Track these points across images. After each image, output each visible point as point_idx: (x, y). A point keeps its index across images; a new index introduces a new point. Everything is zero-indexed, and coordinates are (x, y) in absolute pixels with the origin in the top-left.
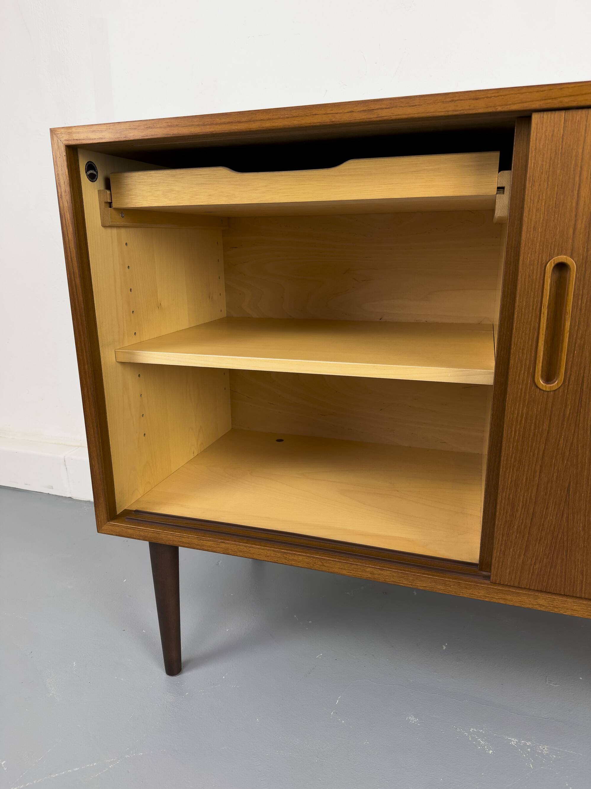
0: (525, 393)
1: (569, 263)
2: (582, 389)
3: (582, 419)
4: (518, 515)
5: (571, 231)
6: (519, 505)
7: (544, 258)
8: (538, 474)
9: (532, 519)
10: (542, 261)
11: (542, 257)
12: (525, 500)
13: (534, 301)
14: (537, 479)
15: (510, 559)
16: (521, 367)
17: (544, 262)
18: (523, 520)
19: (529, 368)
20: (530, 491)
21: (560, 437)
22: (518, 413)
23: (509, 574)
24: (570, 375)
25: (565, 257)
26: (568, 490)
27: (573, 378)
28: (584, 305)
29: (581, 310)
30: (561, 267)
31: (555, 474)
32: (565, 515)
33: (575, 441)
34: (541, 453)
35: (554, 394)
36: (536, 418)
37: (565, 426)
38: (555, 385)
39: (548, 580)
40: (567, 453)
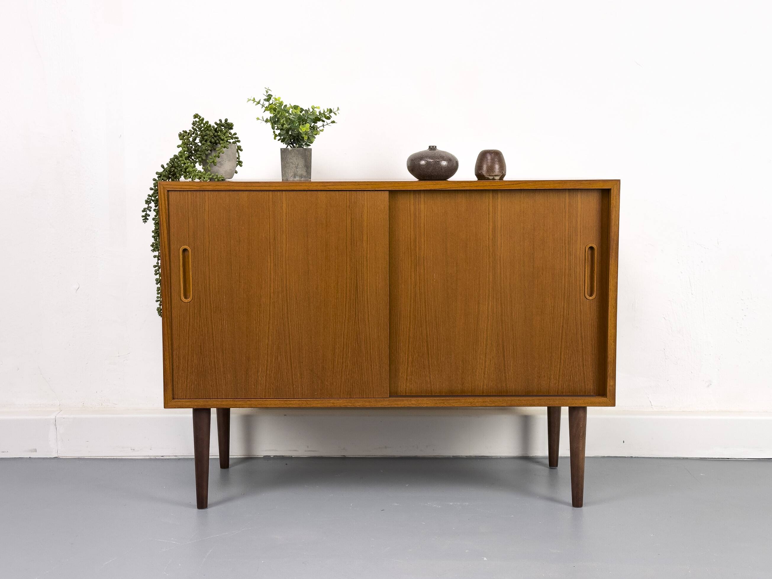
0: (178, 304)
1: (188, 249)
2: (200, 301)
3: (202, 314)
4: (181, 362)
5: (187, 236)
6: (181, 357)
7: (179, 247)
8: (187, 341)
9: (187, 364)
10: (178, 248)
11: (178, 247)
12: (183, 354)
13: (177, 264)
14: (187, 343)
15: (180, 385)
16: (175, 293)
17: (179, 248)
18: (184, 364)
19: (178, 293)
20: (185, 349)
21: (194, 323)
22: (176, 313)
23: (181, 393)
24: (195, 295)
25: (186, 246)
26: (201, 347)
27: (196, 297)
28: (196, 266)
29: (195, 267)
30: (185, 250)
31: (195, 340)
32: (201, 359)
33: (200, 324)
34: (188, 331)
35: (190, 303)
36: (184, 315)
37: (196, 318)
38: (189, 300)
39: (198, 393)
40: (198, 330)
